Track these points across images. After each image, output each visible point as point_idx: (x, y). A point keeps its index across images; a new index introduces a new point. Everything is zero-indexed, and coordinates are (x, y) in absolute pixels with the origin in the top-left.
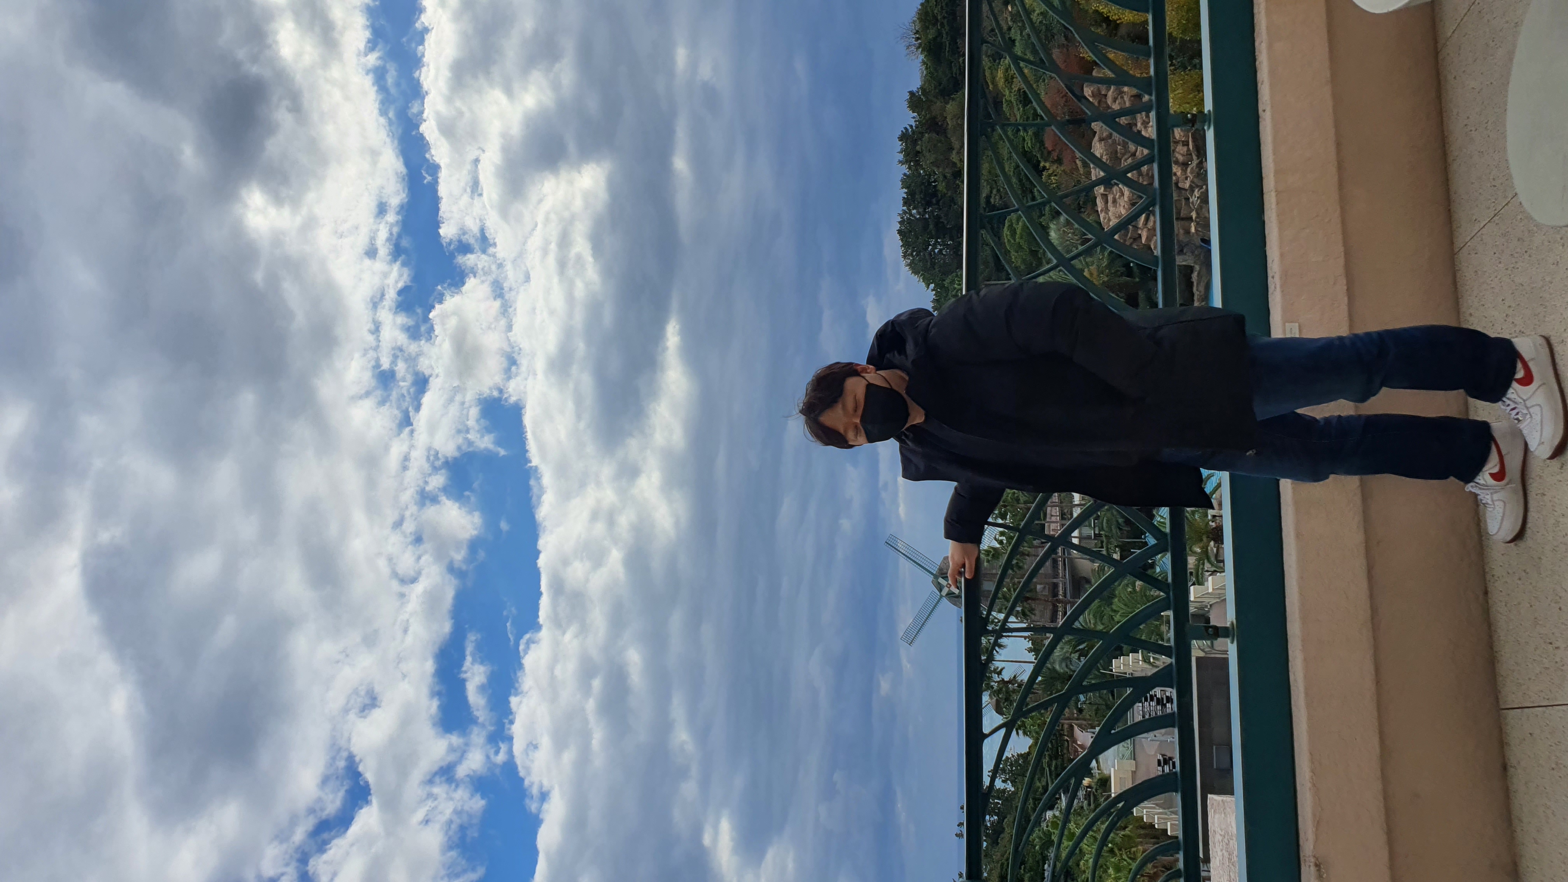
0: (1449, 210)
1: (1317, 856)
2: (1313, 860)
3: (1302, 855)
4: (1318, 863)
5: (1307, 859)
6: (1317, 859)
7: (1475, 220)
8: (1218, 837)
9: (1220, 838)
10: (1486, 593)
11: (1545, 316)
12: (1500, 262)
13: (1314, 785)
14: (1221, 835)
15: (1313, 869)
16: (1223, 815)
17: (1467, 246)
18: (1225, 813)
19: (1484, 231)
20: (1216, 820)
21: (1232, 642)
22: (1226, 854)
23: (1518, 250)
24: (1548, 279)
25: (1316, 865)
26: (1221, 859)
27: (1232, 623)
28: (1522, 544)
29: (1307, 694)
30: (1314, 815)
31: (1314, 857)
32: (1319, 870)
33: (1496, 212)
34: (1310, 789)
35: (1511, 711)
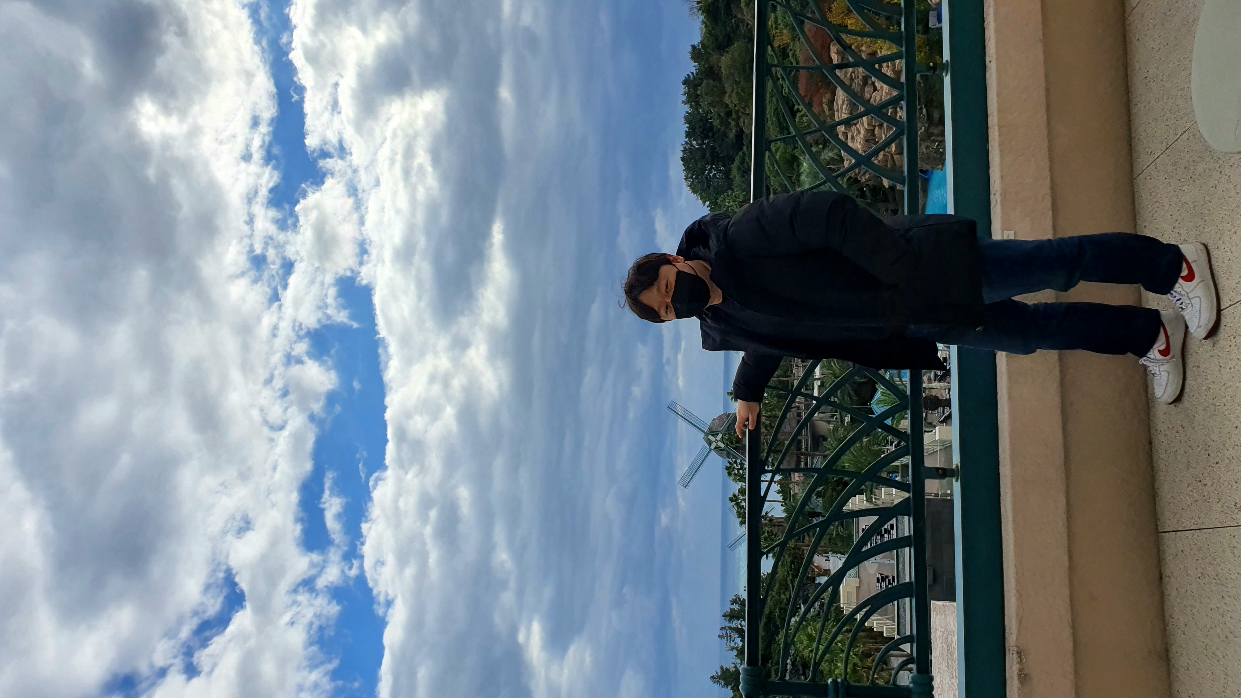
0: (1131, 145)
1: (1019, 646)
2: (1015, 649)
3: (1007, 645)
4: (1019, 651)
5: (1011, 648)
6: (1019, 648)
7: (1151, 152)
8: (939, 633)
9: (941, 634)
10: (1150, 443)
11: (1204, 228)
12: (1170, 186)
13: (1018, 591)
14: (941, 632)
15: (1015, 656)
16: (943, 616)
17: (1143, 173)
18: (945, 615)
19: (1157, 161)
20: (937, 621)
21: (957, 481)
22: (945, 646)
23: (1184, 176)
24: (1208, 198)
25: (1019, 653)
26: (941, 649)
27: (957, 466)
28: (1180, 406)
29: (1014, 521)
30: (1017, 615)
31: (1017, 647)
32: (1020, 657)
33: (1168, 146)
34: (1015, 595)
35: (1167, 534)
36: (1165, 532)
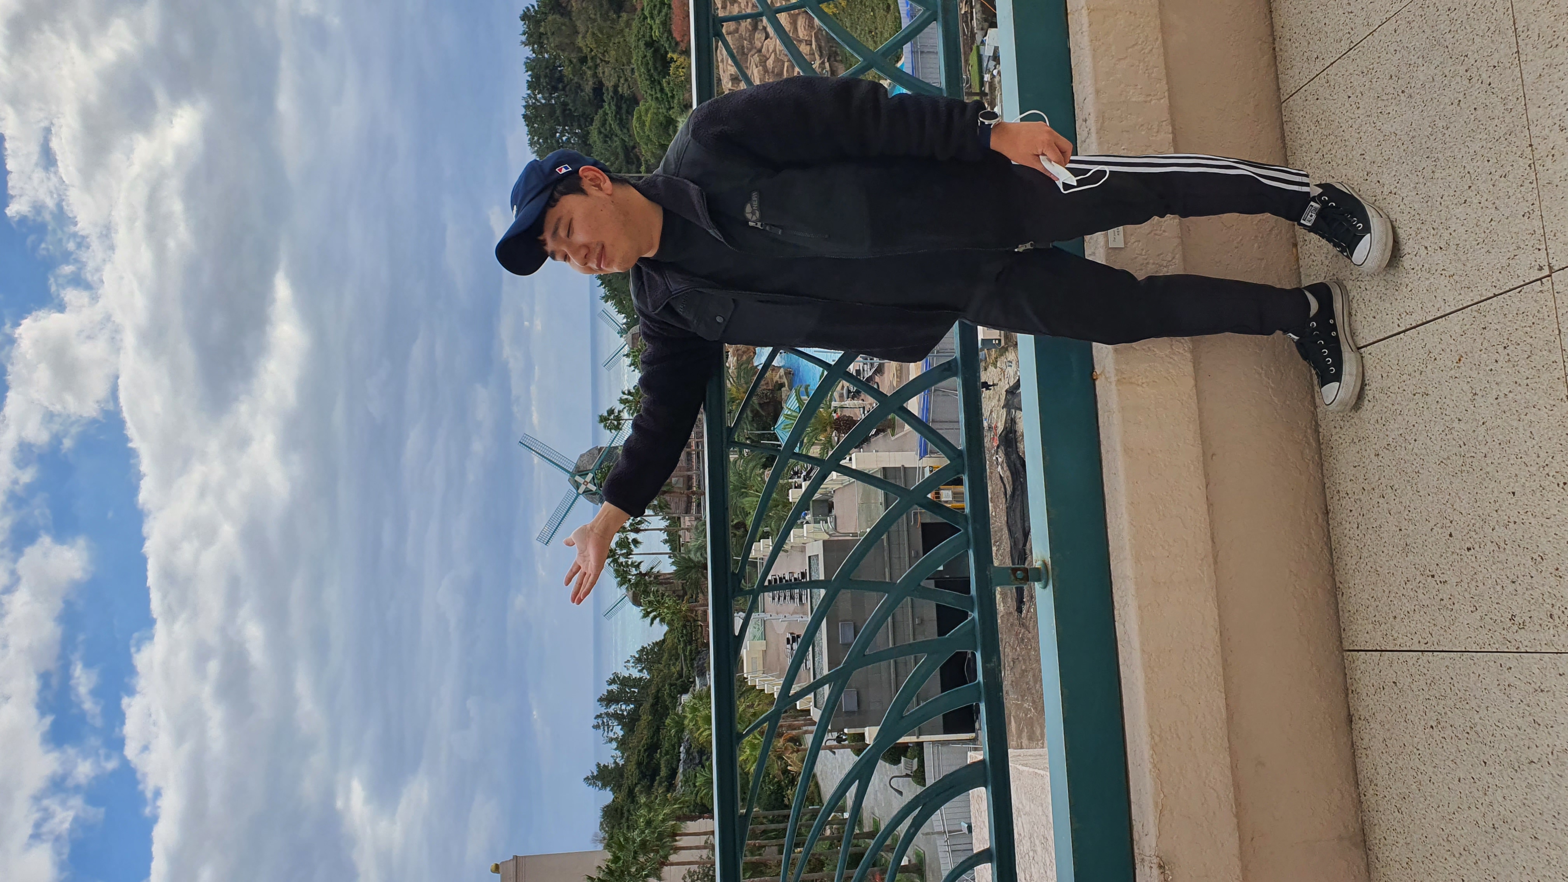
1: (1161, 854)
2: (1154, 860)
3: (1136, 851)
4: (1162, 864)
5: (1146, 858)
6: (1160, 858)
7: (1317, 58)
10: (1326, 511)
13: (1154, 765)
15: (1156, 871)
17: (1303, 90)
19: (1332, 70)
21: (1045, 587)
23: (1390, 90)
24: (1440, 124)
27: (1045, 564)
29: (1143, 651)
30: (1156, 804)
31: (1157, 857)
32: (1162, 868)
33: (1352, 45)
34: (1150, 771)
35: (1361, 653)
36: (1358, 651)
